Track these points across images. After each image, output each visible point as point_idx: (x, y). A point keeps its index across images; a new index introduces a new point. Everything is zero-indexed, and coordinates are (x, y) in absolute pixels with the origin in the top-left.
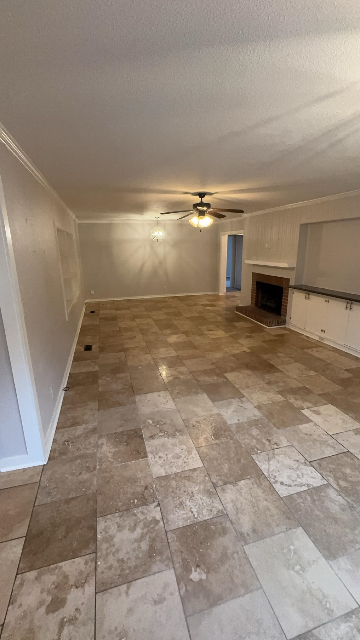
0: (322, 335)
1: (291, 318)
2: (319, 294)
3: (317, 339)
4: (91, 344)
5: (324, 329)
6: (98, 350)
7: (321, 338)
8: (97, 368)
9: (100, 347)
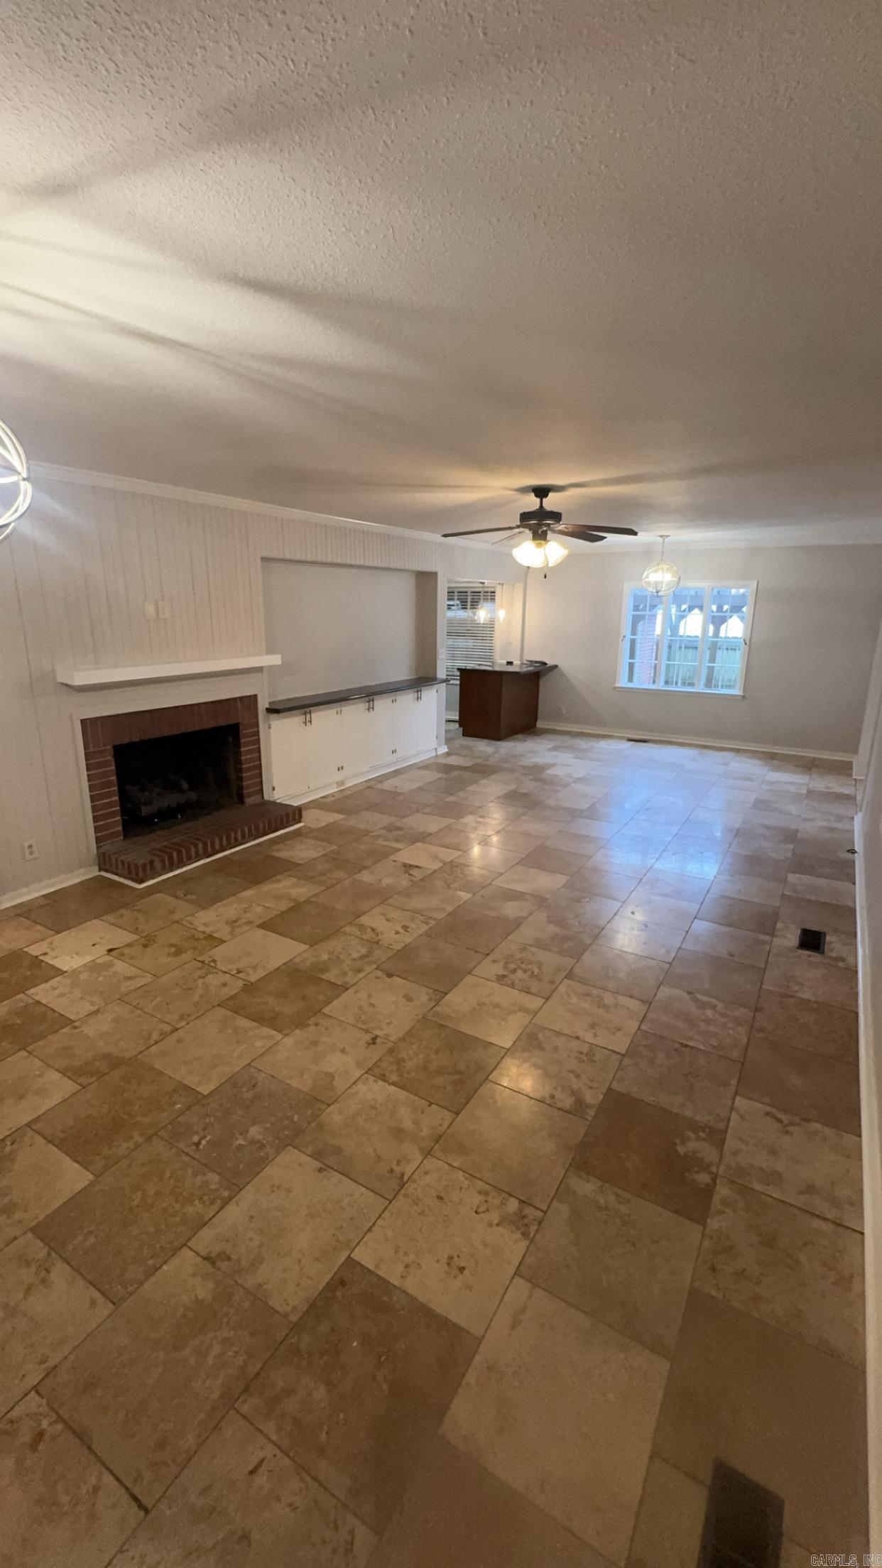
0: (340, 776)
1: (274, 789)
2: (323, 704)
3: (334, 789)
4: (800, 951)
5: (340, 766)
6: (779, 925)
7: (341, 783)
8: (792, 878)
9: (772, 933)
